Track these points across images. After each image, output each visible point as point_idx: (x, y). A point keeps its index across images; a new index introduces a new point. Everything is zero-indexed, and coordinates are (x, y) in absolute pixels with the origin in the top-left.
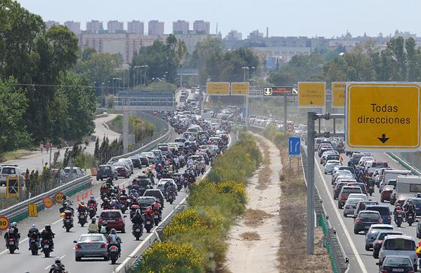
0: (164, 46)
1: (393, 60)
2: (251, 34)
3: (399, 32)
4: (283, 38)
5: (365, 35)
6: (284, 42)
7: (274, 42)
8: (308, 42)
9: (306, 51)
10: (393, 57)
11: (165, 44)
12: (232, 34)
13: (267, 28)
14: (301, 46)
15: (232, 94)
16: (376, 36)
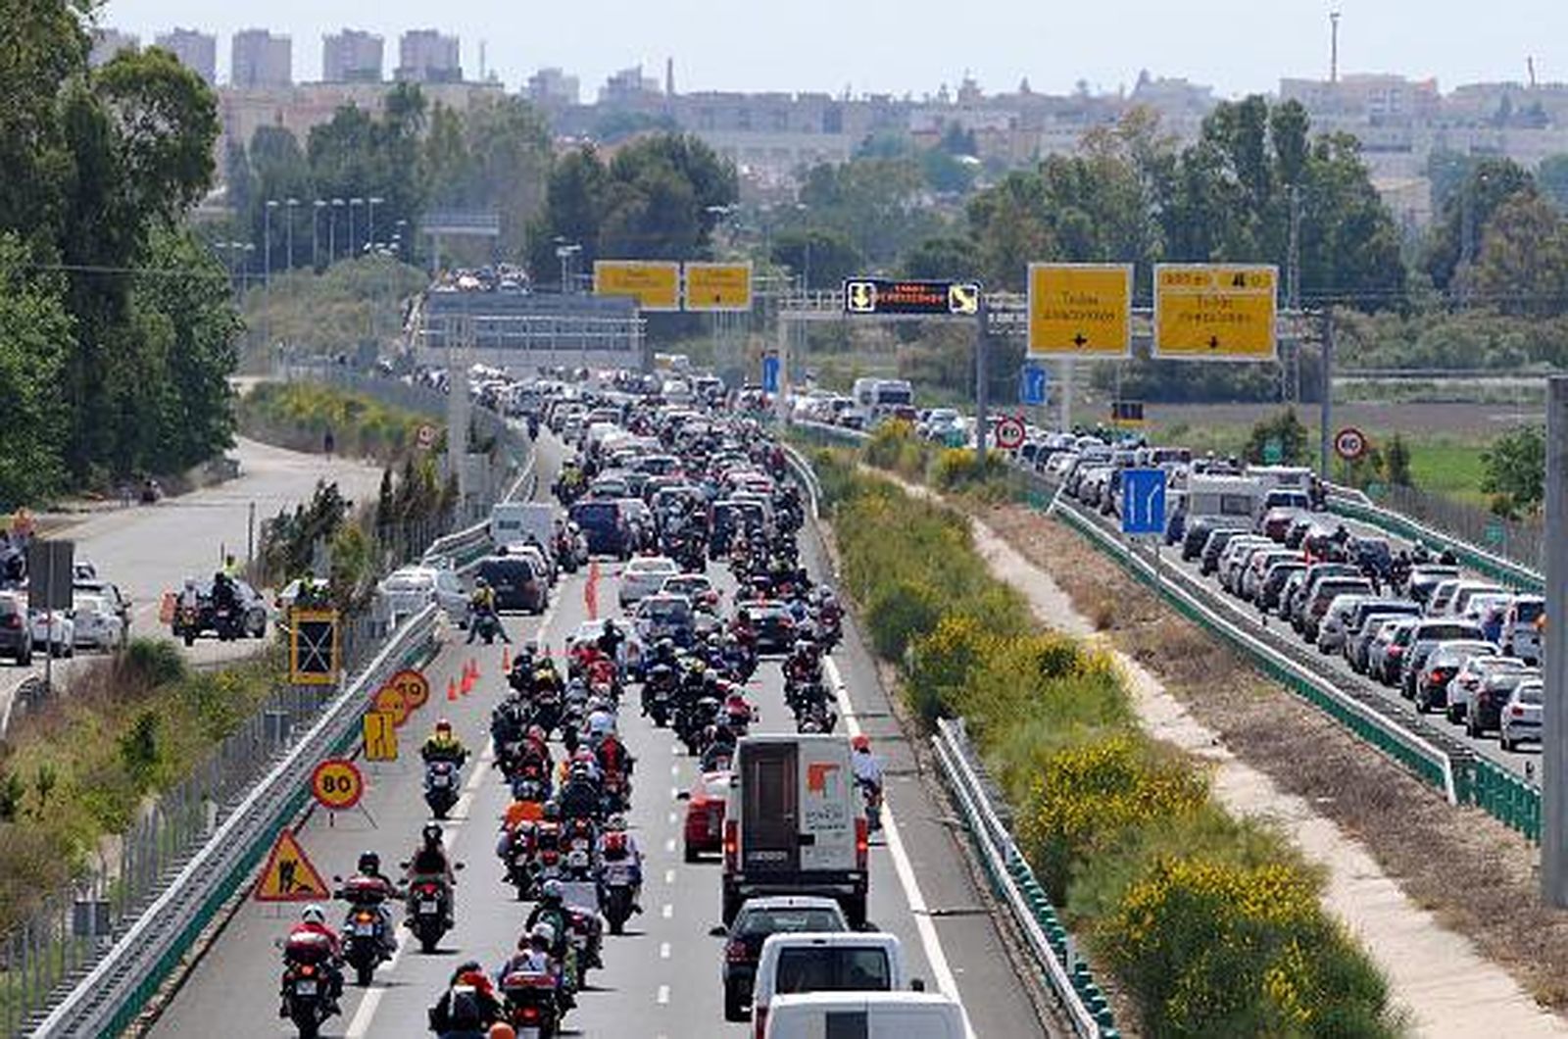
0: (375, 127)
1: (1224, 185)
2: (611, 81)
3: (1153, 78)
4: (741, 97)
5: (1025, 87)
6: (743, 112)
7: (705, 111)
8: (831, 114)
9: (838, 149)
10: (1224, 171)
11: (378, 117)
12: (542, 80)
13: (670, 63)
14: (807, 129)
15: (688, 308)
16: (1066, 93)
